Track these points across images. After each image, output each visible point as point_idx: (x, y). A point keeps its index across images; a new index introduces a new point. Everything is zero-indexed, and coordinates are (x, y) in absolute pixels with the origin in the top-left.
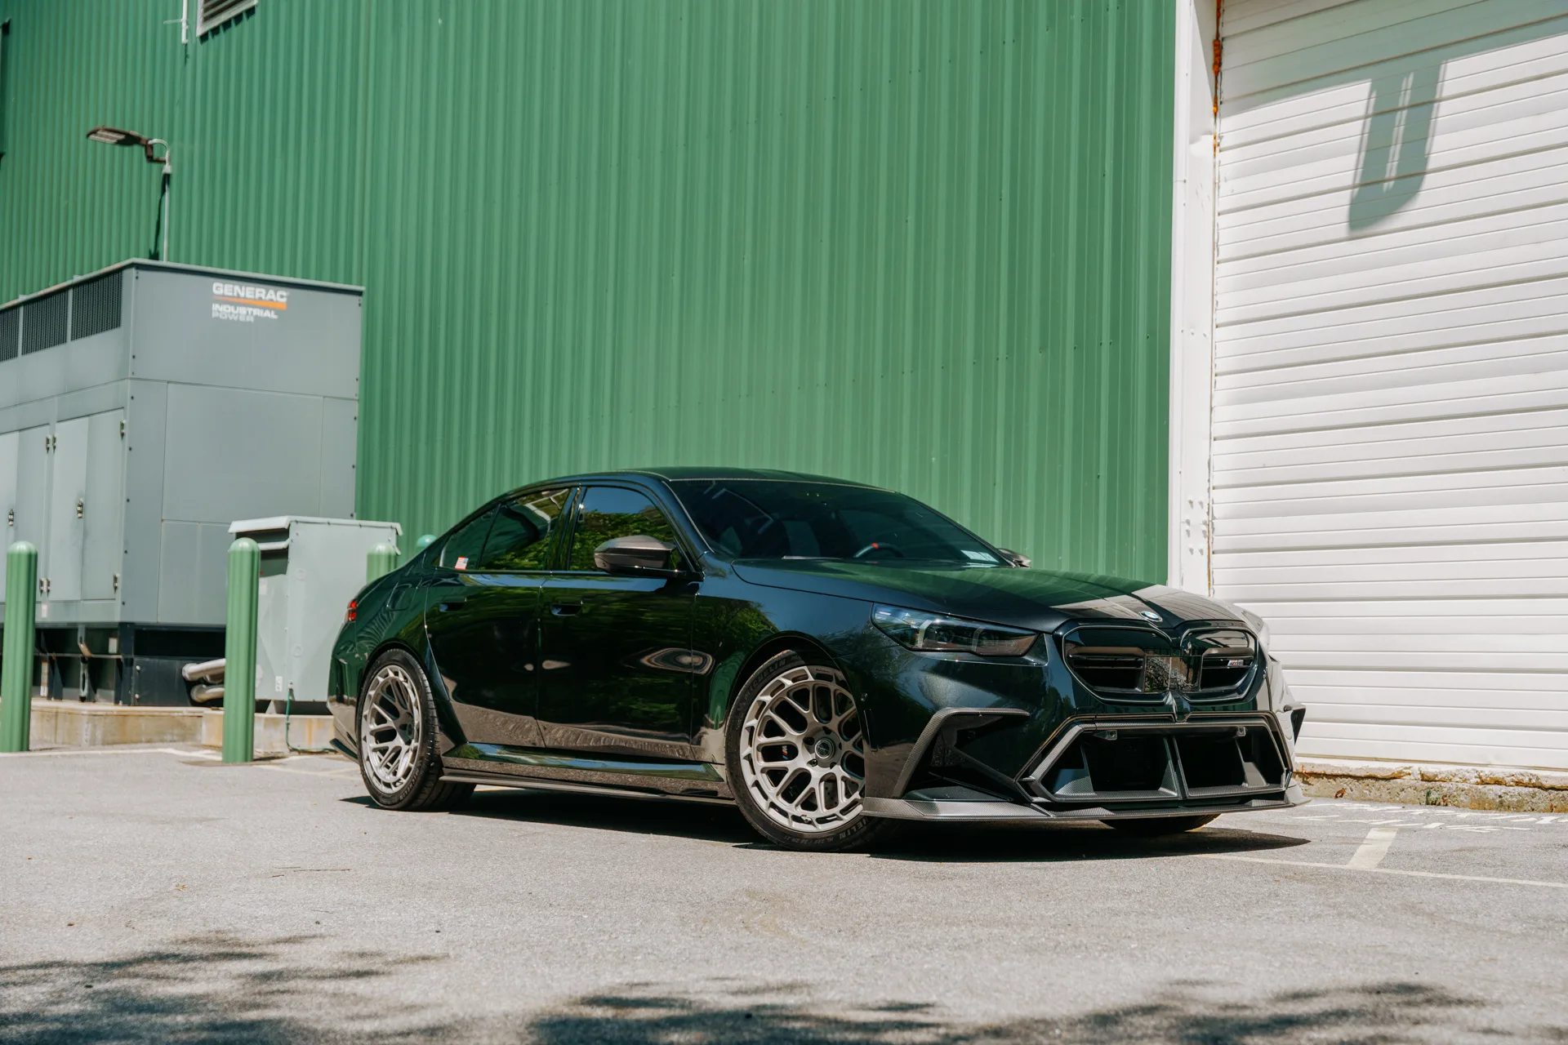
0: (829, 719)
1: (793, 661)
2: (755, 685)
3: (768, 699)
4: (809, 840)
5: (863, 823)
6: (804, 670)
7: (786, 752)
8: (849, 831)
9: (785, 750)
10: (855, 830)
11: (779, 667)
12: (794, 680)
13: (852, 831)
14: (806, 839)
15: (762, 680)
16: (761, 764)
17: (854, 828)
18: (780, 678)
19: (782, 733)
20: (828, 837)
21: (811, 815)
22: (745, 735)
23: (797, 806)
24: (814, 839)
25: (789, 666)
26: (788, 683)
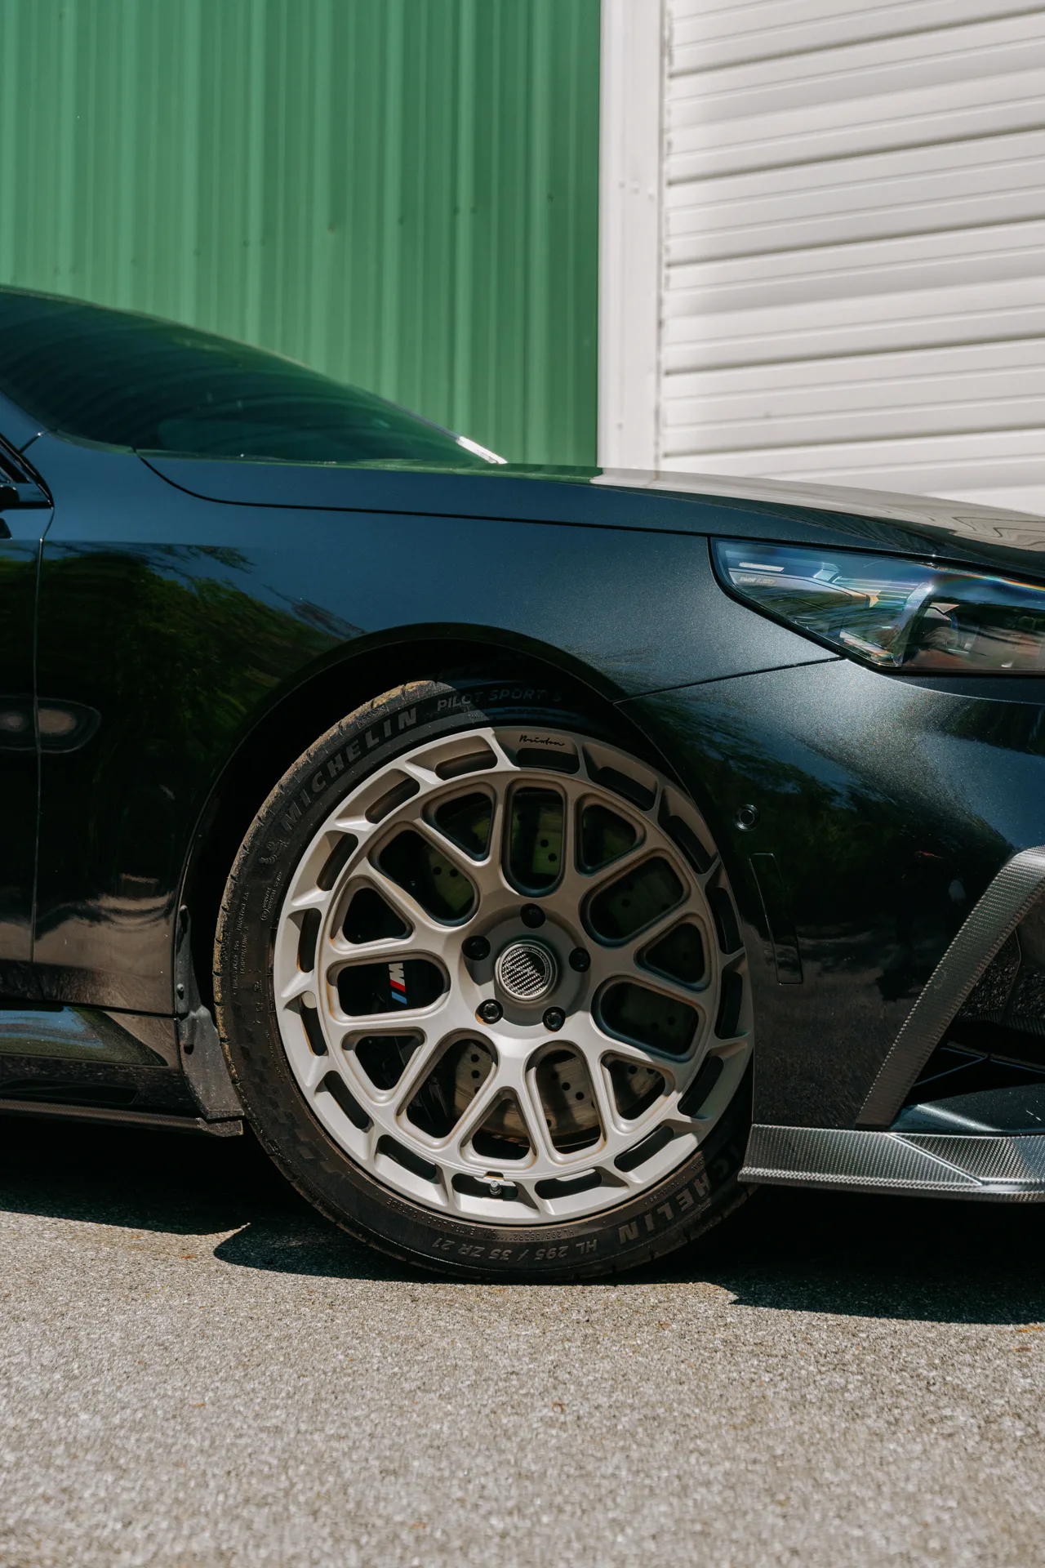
0: (548, 882)
1: (445, 714)
2: (317, 788)
3: (361, 827)
4: (517, 1248)
5: (693, 1192)
6: (481, 740)
7: (402, 982)
8: (648, 1219)
9: (397, 976)
10: (669, 1215)
11: (396, 732)
12: (442, 772)
13: (660, 1219)
14: (505, 1246)
15: (340, 774)
16: (339, 1023)
17: (667, 1209)
18: (401, 763)
19: (401, 927)
20: (580, 1239)
21: (514, 1171)
22: (287, 936)
23: (463, 1144)
24: (534, 1247)
25: (429, 728)
26: (429, 780)
